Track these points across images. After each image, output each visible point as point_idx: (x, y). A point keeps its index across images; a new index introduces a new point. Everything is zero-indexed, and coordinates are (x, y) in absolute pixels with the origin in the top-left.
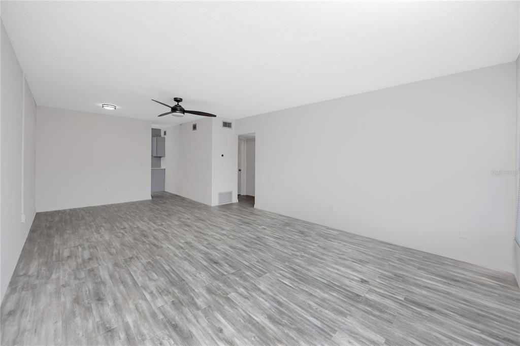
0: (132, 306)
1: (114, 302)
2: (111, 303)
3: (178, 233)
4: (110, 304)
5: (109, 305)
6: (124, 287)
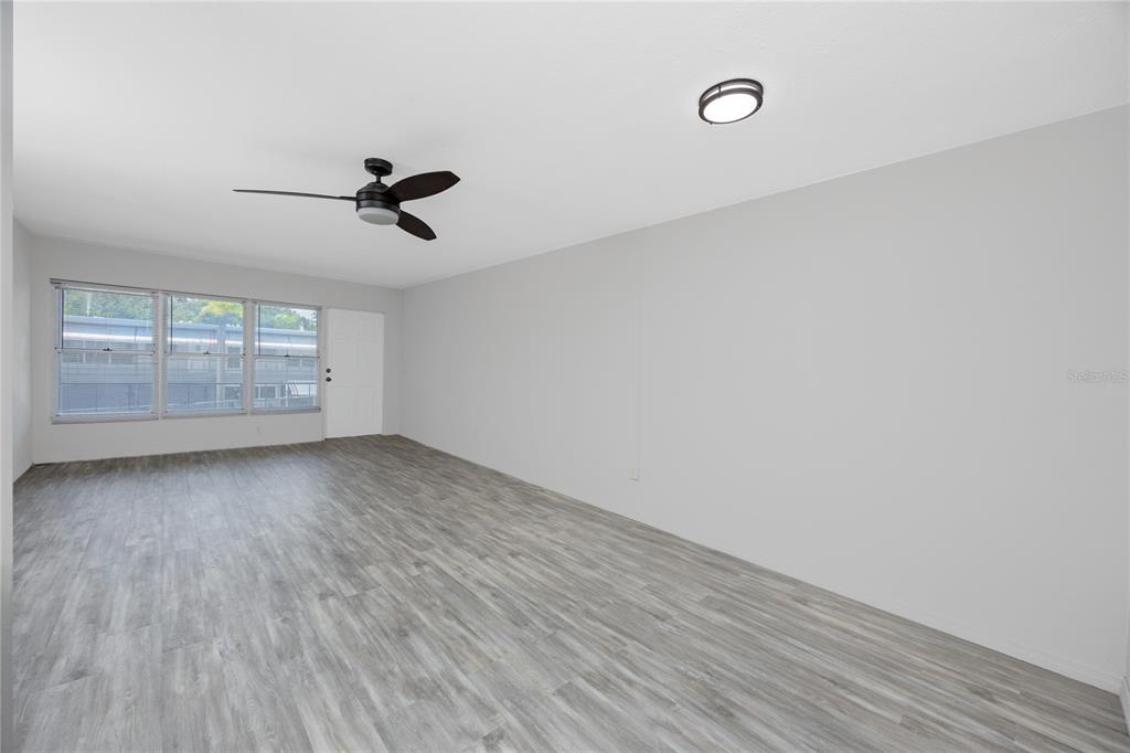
3: (374, 534)
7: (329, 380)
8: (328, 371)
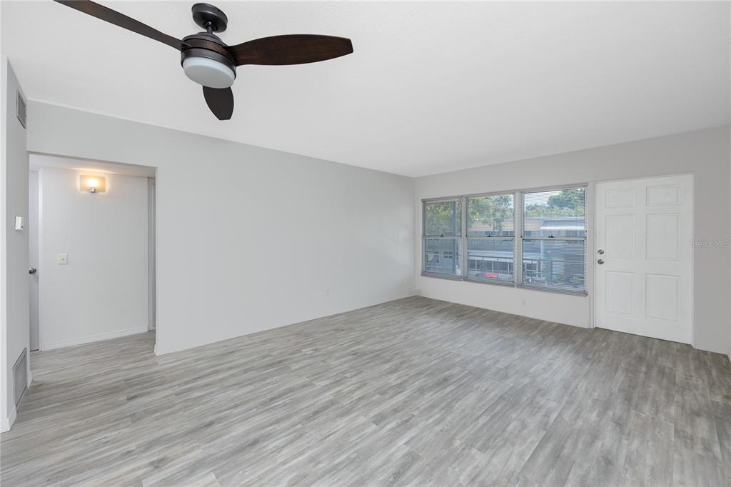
0: (580, 422)
1: (593, 442)
2: (598, 444)
4: (600, 445)
5: (602, 445)
6: (563, 447)
7: (601, 262)
8: (601, 252)
